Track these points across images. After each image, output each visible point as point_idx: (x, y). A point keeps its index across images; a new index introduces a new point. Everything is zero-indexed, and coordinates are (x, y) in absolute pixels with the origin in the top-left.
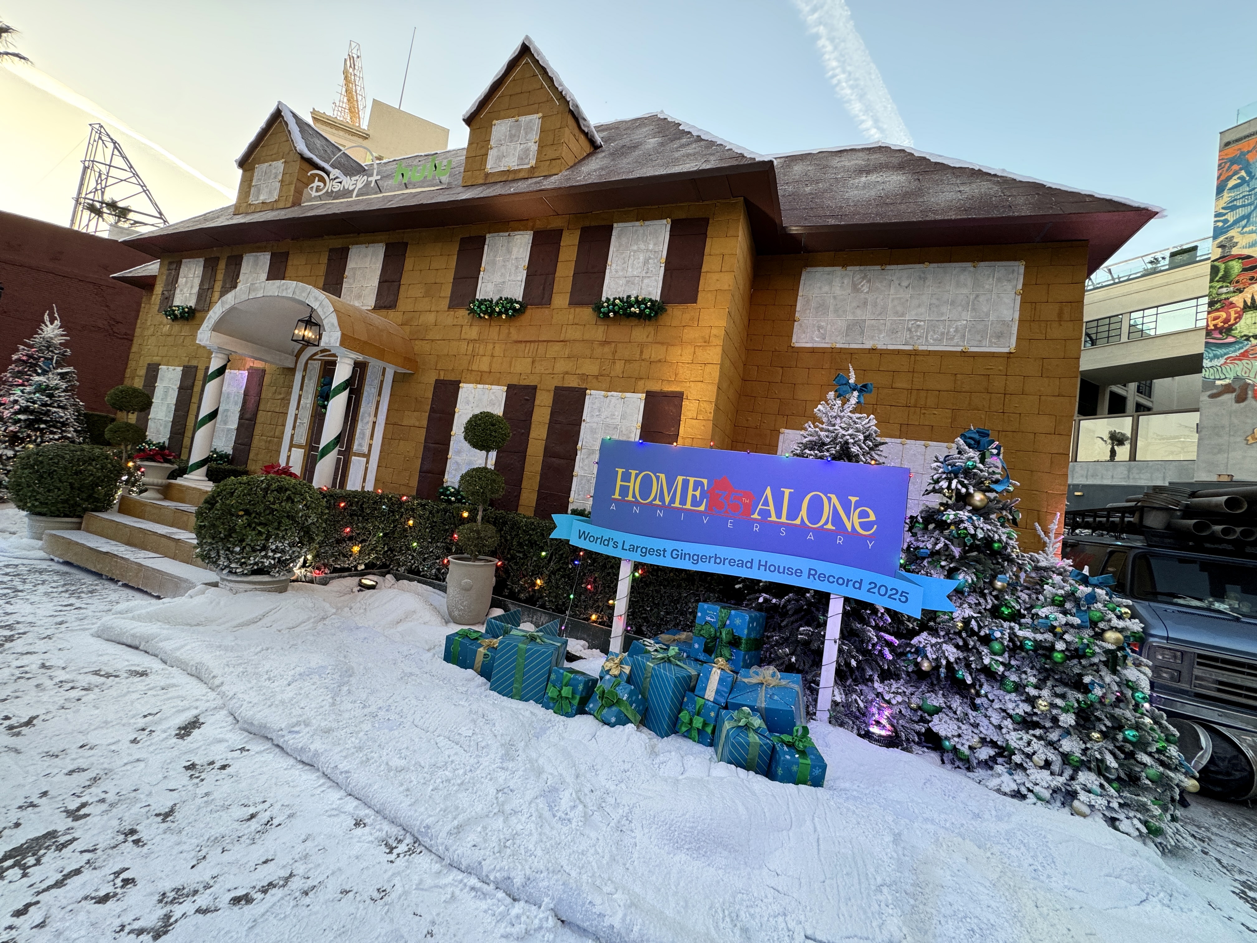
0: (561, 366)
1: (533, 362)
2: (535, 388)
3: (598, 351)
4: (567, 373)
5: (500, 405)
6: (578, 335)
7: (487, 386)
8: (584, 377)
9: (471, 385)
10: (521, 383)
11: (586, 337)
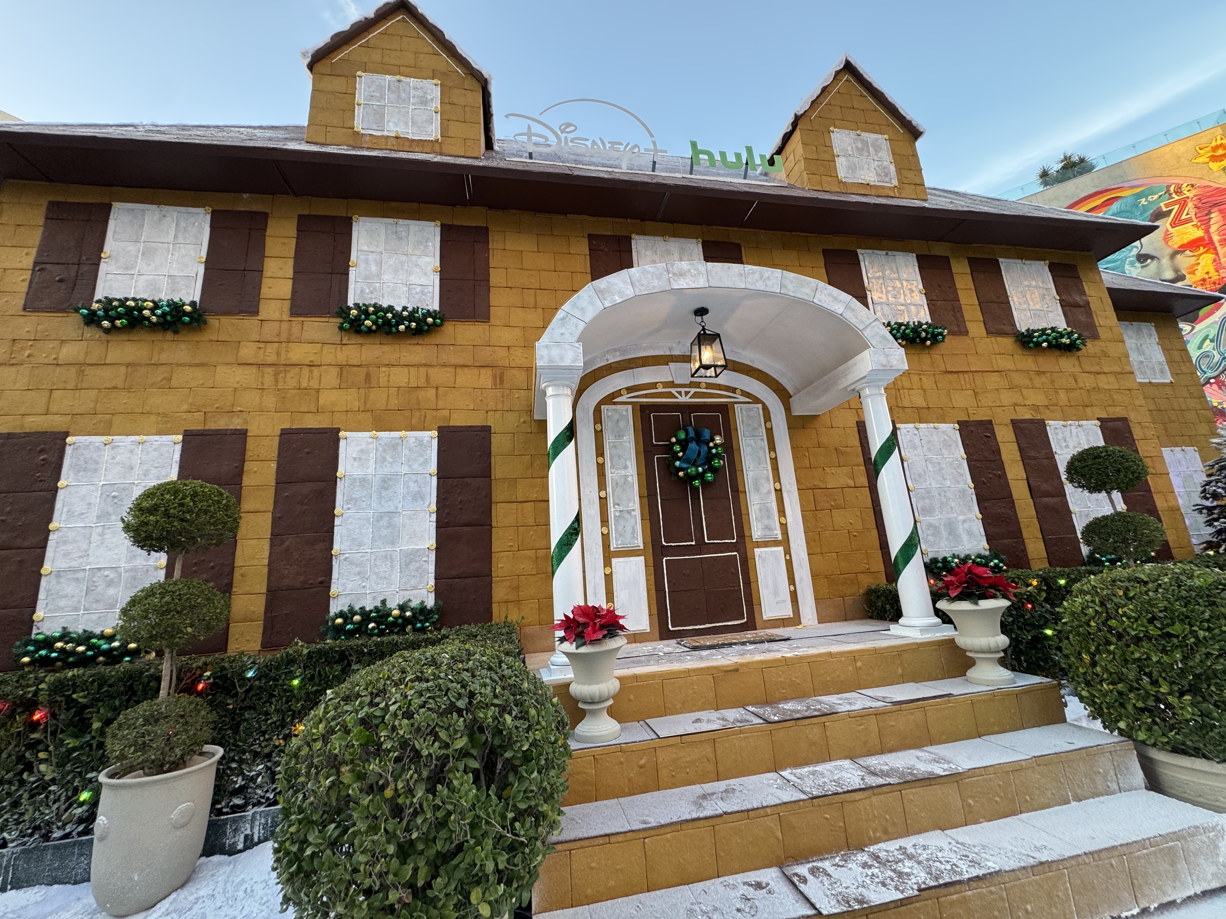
0: (1007, 398)
1: (976, 394)
2: (990, 422)
3: (1037, 381)
4: (1015, 405)
5: (957, 446)
6: (1009, 365)
7: (932, 425)
8: (1036, 408)
9: (911, 425)
10: (972, 419)
11: (1020, 367)
